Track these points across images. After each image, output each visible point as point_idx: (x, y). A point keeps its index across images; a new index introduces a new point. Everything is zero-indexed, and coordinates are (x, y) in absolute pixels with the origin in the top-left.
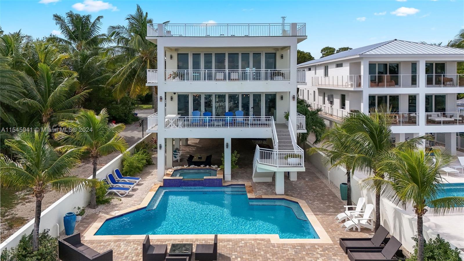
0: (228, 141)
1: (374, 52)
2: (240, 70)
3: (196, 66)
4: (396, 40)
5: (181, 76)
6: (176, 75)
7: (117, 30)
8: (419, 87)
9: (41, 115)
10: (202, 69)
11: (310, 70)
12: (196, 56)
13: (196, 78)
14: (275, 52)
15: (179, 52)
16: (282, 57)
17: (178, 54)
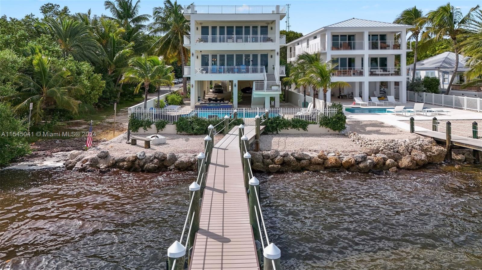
0: (235, 82)
1: (337, 25)
2: (244, 35)
3: (214, 33)
4: (354, 18)
5: (204, 40)
6: (201, 40)
7: (158, 10)
8: (364, 50)
9: (107, 70)
10: (218, 36)
11: (298, 44)
12: (214, 28)
13: (214, 40)
14: (267, 25)
15: (203, 25)
16: (272, 28)
17: (202, 27)
